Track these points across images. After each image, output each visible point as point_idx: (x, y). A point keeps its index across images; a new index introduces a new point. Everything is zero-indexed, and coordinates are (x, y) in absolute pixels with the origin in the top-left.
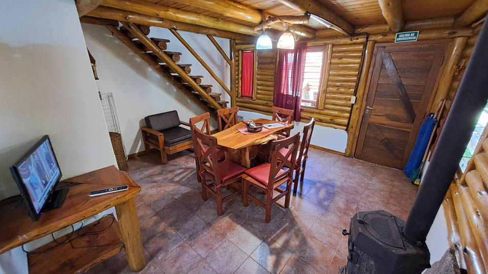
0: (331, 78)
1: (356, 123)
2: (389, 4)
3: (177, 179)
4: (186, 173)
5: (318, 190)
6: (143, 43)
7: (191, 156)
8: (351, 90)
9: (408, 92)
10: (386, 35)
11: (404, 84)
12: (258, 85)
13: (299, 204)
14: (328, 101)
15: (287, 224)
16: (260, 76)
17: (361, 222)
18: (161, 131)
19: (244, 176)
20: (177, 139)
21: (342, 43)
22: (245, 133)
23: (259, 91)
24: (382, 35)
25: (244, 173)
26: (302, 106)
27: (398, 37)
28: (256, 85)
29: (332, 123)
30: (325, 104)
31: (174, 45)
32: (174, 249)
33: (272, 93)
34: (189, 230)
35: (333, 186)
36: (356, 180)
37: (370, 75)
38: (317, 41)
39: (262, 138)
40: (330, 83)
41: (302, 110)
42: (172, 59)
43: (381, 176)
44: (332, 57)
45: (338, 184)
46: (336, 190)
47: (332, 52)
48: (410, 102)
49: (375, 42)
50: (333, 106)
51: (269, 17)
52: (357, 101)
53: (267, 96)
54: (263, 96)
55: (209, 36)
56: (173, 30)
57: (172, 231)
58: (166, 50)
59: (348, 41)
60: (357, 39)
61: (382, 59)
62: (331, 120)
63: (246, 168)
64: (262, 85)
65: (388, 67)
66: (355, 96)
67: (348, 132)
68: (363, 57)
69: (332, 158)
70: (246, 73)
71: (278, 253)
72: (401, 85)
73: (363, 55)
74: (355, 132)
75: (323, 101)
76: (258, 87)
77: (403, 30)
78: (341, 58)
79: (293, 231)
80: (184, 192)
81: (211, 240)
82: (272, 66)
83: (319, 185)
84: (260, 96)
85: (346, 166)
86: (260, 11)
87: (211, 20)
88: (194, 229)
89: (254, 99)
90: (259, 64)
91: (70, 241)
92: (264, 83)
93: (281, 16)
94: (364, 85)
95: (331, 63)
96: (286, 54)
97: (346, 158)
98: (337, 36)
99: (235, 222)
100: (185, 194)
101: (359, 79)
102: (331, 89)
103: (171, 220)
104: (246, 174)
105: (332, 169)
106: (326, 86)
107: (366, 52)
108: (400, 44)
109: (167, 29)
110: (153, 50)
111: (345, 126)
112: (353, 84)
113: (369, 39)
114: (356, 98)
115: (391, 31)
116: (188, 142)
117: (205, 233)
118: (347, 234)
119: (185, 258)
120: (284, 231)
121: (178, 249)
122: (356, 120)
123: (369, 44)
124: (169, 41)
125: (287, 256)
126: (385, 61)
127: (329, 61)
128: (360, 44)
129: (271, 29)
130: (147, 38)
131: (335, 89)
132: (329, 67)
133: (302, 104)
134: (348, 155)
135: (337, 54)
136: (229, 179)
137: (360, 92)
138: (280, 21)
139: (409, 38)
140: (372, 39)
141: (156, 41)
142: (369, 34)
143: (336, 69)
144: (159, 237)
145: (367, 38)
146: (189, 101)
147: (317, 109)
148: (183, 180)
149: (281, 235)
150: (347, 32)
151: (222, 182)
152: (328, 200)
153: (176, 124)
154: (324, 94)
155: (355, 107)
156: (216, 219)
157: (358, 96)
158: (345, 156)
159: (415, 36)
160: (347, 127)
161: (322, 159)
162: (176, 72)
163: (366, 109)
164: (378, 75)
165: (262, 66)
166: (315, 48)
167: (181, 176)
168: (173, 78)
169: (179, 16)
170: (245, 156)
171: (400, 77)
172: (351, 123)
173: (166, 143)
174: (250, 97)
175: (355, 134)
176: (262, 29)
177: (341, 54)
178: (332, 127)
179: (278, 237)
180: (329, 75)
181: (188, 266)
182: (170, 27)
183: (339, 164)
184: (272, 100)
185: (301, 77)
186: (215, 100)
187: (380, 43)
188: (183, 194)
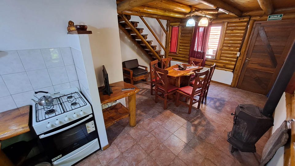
0: (226, 42)
1: (239, 68)
2: (264, 3)
3: (140, 93)
4: (144, 91)
5: (215, 103)
6: (127, 24)
7: (144, 83)
8: (238, 49)
9: (273, 50)
10: (262, 17)
11: (271, 45)
12: (180, 46)
13: (205, 108)
14: (222, 55)
15: (199, 115)
16: (182, 41)
17: (241, 107)
18: (131, 69)
19: (178, 91)
20: (139, 74)
21: (234, 22)
22: (178, 70)
23: (181, 49)
24: (260, 17)
25: (177, 89)
26: (206, 58)
27: (269, 17)
28: (179, 46)
29: (224, 68)
30: (221, 56)
31: (141, 25)
32: (146, 121)
33: (188, 50)
34: (152, 114)
35: (224, 101)
36: (237, 99)
37: (250, 40)
38: (218, 20)
39: (187, 73)
40: (224, 44)
41: (206, 60)
42: (139, 32)
43: (252, 98)
44: (227, 30)
45: (227, 100)
46: (225, 103)
47: (227, 27)
48: (274, 56)
49: (255, 21)
50: (225, 58)
51: (195, 10)
52: (241, 55)
53: (185, 52)
54: (183, 52)
55: (157, 19)
56: (141, 17)
57: (143, 114)
58: (137, 27)
59: (237, 20)
60: (244, 19)
61: (258, 31)
62: (224, 66)
63: (178, 87)
64: (183, 46)
65: (262, 35)
66: (240, 52)
67: (233, 73)
68: (246, 29)
69: (223, 88)
70: (173, 39)
71: (196, 126)
72: (269, 46)
73: (247, 28)
74: (238, 73)
75: (220, 55)
76: (180, 47)
77: (273, 13)
78: (232, 30)
79: (202, 118)
80: (145, 99)
81: (163, 119)
82: (190, 35)
83: (215, 100)
84: (181, 52)
85: (231, 92)
86: (190, 6)
87: (162, 11)
88: (153, 114)
89: (177, 54)
90: (181, 34)
91: (108, 111)
92: (184, 44)
93: (202, 9)
94: (246, 46)
95: (226, 33)
96: (198, 28)
97: (232, 88)
98: (231, 17)
99: (173, 113)
100: (146, 99)
101: (243, 42)
102: (225, 48)
103: (142, 110)
104: (178, 90)
105: (223, 93)
106: (222, 47)
107: (249, 26)
108: (271, 22)
109: (138, 17)
110: (131, 27)
111: (232, 69)
112: (239, 45)
113: (251, 19)
114: (240, 53)
115: (265, 14)
116: (144, 76)
117: (159, 116)
118: (233, 115)
119: (153, 124)
120: (198, 118)
121: (148, 121)
122: (239, 66)
123: (251, 22)
124: (138, 23)
125: (200, 128)
126: (260, 32)
127: (225, 32)
128: (245, 22)
129: (196, 15)
130: (129, 21)
131: (227, 48)
132: (225, 35)
133: (206, 57)
134: (233, 86)
135: (230, 28)
136: (171, 92)
137: (243, 50)
138: (201, 12)
139: (277, 18)
140: (253, 19)
141: (133, 23)
142: (251, 16)
143: (228, 37)
144: (138, 116)
145: (250, 19)
146: (143, 54)
147: (216, 59)
148: (143, 94)
149: (196, 120)
150: (237, 15)
151: (168, 93)
152: (221, 107)
153: (137, 66)
154: (221, 51)
155: (239, 58)
156: (163, 111)
157: (241, 52)
158: (231, 87)
159: (280, 17)
160: (233, 70)
161: (217, 88)
162: (140, 38)
163: (246, 59)
164: (255, 40)
165: (184, 35)
166: (217, 24)
167: (142, 92)
168: (136, 42)
169: (149, 10)
170: (178, 81)
171: (269, 41)
172: (236, 68)
173: (134, 75)
174: (175, 53)
175: (238, 75)
176: (190, 16)
177: (232, 28)
178: (224, 70)
179: (195, 120)
180: (224, 40)
181: (155, 127)
182: (140, 15)
183: (227, 91)
184: (188, 54)
185: (207, 41)
186: (157, 54)
187: (258, 21)
188: (145, 100)
